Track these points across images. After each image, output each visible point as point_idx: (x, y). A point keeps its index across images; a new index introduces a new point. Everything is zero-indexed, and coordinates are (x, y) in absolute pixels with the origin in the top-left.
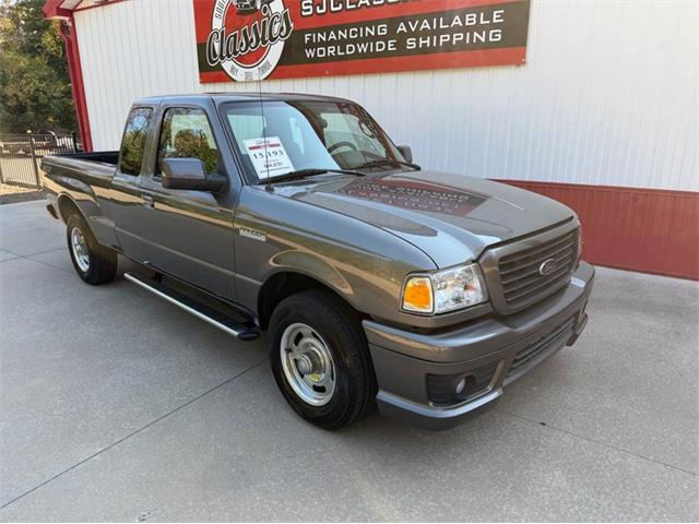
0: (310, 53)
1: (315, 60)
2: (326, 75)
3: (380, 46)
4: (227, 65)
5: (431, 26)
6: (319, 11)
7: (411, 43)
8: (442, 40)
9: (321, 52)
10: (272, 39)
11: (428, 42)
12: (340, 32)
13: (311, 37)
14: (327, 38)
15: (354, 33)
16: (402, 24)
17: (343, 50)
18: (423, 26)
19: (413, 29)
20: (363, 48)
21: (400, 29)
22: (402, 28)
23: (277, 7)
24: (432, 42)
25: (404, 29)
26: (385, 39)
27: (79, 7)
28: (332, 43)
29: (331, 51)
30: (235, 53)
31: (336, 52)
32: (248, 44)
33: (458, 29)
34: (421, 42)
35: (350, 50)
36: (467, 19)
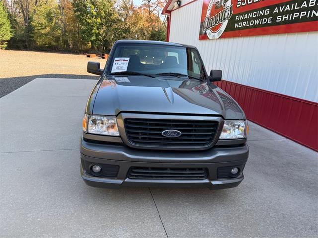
1: (238, 29)
2: (240, 36)
3: (265, 20)
4: (208, 31)
5: (291, 8)
6: (243, 5)
7: (279, 19)
8: (294, 16)
9: (241, 25)
10: (224, 19)
11: (287, 18)
12: (249, 15)
13: (238, 18)
14: (244, 17)
15: (255, 14)
16: (276, 8)
17: (249, 23)
18: (286, 9)
19: (281, 11)
20: (257, 22)
21: (275, 11)
23: (228, 4)
24: (289, 17)
25: (277, 11)
26: (267, 17)
27: (174, 9)
28: (246, 20)
29: (244, 24)
30: (211, 26)
31: (246, 25)
32: (216, 22)
33: (304, 9)
34: (284, 18)
35: (252, 23)
36: (310, 3)
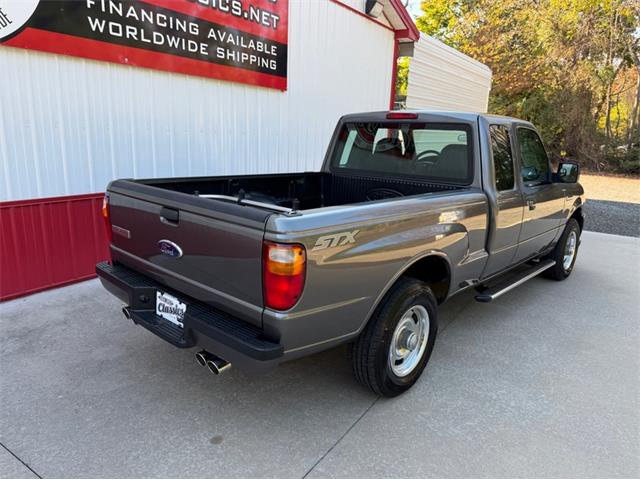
0: (95, 25)
1: (104, 37)
2: (124, 64)
3: (192, 46)
5: (235, 41)
7: (220, 53)
8: (243, 58)
9: (115, 30)
11: (233, 55)
12: (143, 12)
14: (125, 12)
15: (162, 20)
16: (212, 30)
17: (148, 36)
18: (229, 40)
19: (222, 40)
20: (173, 42)
21: (210, 35)
22: (211, 34)
24: (236, 56)
25: (214, 36)
26: (198, 39)
28: (131, 21)
29: (131, 32)
31: (139, 35)
34: (228, 54)
35: (158, 39)
36: (259, 46)
